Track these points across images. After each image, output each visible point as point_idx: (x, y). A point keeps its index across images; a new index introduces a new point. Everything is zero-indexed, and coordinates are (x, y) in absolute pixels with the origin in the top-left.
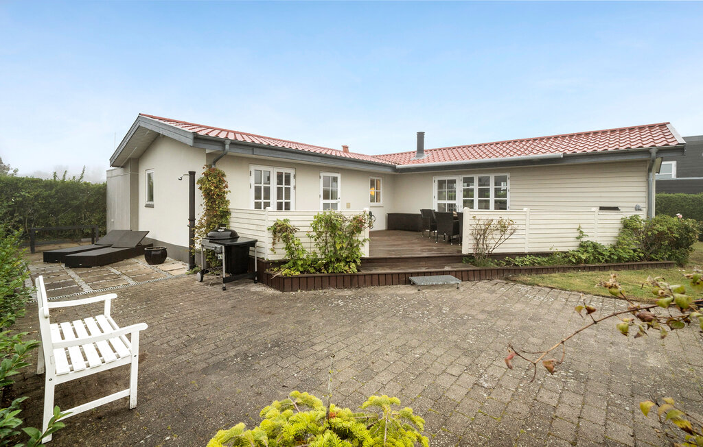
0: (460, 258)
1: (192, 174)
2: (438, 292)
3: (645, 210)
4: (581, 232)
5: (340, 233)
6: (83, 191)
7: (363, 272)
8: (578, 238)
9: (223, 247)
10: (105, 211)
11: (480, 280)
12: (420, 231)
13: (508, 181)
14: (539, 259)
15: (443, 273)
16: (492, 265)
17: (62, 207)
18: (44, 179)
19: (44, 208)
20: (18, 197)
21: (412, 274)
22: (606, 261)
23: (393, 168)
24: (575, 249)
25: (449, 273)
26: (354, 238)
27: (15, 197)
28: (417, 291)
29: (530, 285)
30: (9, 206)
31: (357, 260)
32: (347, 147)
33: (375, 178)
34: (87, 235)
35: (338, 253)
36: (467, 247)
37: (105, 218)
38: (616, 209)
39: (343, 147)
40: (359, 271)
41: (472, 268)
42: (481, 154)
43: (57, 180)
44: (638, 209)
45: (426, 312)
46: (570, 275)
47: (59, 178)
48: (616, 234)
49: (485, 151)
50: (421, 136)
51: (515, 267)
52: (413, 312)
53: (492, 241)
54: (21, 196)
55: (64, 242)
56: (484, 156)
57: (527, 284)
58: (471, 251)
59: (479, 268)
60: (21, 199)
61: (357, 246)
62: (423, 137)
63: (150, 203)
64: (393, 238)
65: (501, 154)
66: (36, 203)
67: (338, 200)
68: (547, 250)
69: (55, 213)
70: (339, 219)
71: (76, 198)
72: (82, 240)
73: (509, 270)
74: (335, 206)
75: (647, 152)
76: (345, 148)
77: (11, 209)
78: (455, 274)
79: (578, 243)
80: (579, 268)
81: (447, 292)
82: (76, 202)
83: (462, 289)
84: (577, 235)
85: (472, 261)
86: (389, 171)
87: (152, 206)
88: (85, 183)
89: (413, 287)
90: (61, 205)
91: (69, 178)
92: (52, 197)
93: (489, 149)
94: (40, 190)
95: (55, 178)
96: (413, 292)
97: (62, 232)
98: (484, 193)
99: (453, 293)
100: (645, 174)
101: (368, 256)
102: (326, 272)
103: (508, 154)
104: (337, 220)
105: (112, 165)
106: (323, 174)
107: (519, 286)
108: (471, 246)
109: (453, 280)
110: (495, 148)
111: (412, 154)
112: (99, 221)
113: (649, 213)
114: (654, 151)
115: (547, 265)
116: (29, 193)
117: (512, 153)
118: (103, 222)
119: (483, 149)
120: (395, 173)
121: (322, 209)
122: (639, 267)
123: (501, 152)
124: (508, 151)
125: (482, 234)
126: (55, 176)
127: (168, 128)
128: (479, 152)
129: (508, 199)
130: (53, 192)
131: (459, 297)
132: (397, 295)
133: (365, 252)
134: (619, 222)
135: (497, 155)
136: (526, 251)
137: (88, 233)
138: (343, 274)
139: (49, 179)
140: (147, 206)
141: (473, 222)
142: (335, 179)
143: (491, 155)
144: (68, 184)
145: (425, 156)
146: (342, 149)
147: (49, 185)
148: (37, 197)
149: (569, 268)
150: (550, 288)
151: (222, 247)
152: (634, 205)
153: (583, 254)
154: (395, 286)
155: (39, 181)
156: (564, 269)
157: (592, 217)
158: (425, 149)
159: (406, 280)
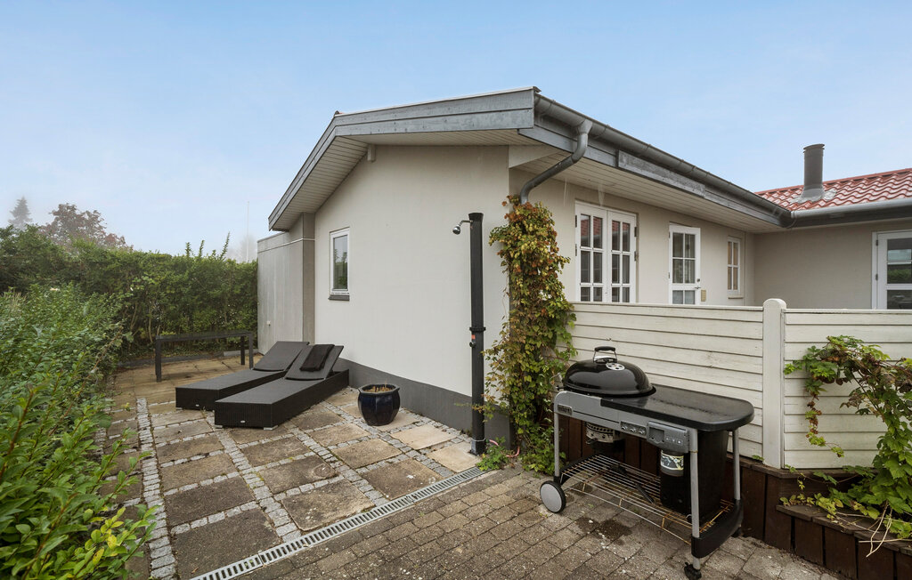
1: (476, 218)
6: (226, 274)
9: (694, 433)
10: (255, 306)
17: (197, 300)
18: (173, 256)
19: (173, 302)
20: (140, 284)
27: (135, 284)
30: (127, 299)
33: (732, 241)
34: (231, 347)
37: (255, 318)
43: (191, 256)
47: (195, 253)
50: (814, 156)
54: (142, 282)
55: (200, 358)
60: (142, 287)
62: (820, 155)
63: (340, 292)
66: (163, 294)
67: (697, 284)
69: (188, 310)
71: (215, 287)
72: (225, 353)
74: (691, 296)
77: (128, 304)
82: (217, 292)
87: (346, 298)
88: (230, 262)
90: (196, 298)
91: (207, 254)
92: (185, 284)
94: (168, 273)
95: (188, 253)
97: (197, 341)
105: (274, 228)
106: (673, 229)
111: (794, 192)
112: (247, 322)
116: (153, 277)
118: (253, 325)
126: (188, 250)
127: (425, 113)
130: (186, 276)
137: (232, 342)
139: (181, 255)
140: (332, 298)
144: (206, 262)
145: (827, 193)
147: (180, 265)
148: (164, 284)
151: (688, 435)
155: (166, 258)
158: (823, 180)
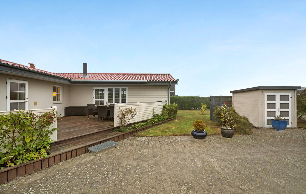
0: (113, 129)
2: (107, 153)
3: (168, 102)
4: (154, 111)
5: (29, 128)
7: (53, 154)
8: (153, 113)
11: (124, 139)
12: (86, 115)
13: (127, 90)
14: (143, 124)
15: (107, 140)
16: (128, 130)
21: (89, 146)
22: (161, 121)
23: (69, 81)
24: (152, 117)
25: (110, 139)
26: (43, 130)
28: (94, 156)
29: (144, 137)
31: (47, 146)
32: (34, 65)
33: (57, 86)
35: (28, 145)
36: (116, 123)
38: (161, 102)
39: (30, 64)
40: (48, 154)
41: (120, 134)
42: (105, 78)
44: (166, 102)
45: (106, 173)
46: (153, 128)
48: (162, 111)
49: (107, 77)
51: (137, 130)
52: (97, 176)
53: (128, 119)
56: (106, 79)
57: (142, 137)
58: (118, 125)
59: (123, 133)
61: (47, 135)
62: (87, 66)
64: (70, 122)
65: (113, 79)
67: (26, 100)
68: (145, 119)
70: (29, 117)
73: (134, 131)
74: (23, 106)
75: (169, 82)
76: (32, 65)
78: (112, 139)
79: (153, 115)
80: (155, 125)
81: (111, 152)
83: (118, 147)
84: (153, 112)
85: (119, 130)
86: (67, 82)
89: (91, 154)
93: (108, 76)
96: (92, 158)
98: (117, 96)
99: (115, 152)
100: (167, 90)
101: (56, 140)
102: (13, 164)
103: (116, 79)
104: (26, 119)
106: (9, 81)
107: (140, 139)
108: (119, 122)
109: (113, 143)
110: (111, 76)
111: (80, 75)
113: (168, 103)
114: (171, 82)
115: (146, 126)
117: (117, 79)
119: (106, 76)
120: (71, 84)
121: (8, 110)
122: (168, 121)
123: (113, 78)
124: (116, 78)
125: (123, 116)
128: (104, 77)
129: (127, 98)
131: (119, 153)
132: (82, 164)
133: (54, 138)
134: (162, 106)
135: (112, 79)
136: (138, 121)
138: (33, 161)
141: (119, 110)
142: (23, 86)
143: (109, 79)
145: (88, 76)
146: (29, 66)
149: (152, 126)
150: (151, 136)
152: (165, 100)
153: (155, 119)
154: (78, 157)
156: (151, 127)
157: (156, 105)
159: (86, 150)
